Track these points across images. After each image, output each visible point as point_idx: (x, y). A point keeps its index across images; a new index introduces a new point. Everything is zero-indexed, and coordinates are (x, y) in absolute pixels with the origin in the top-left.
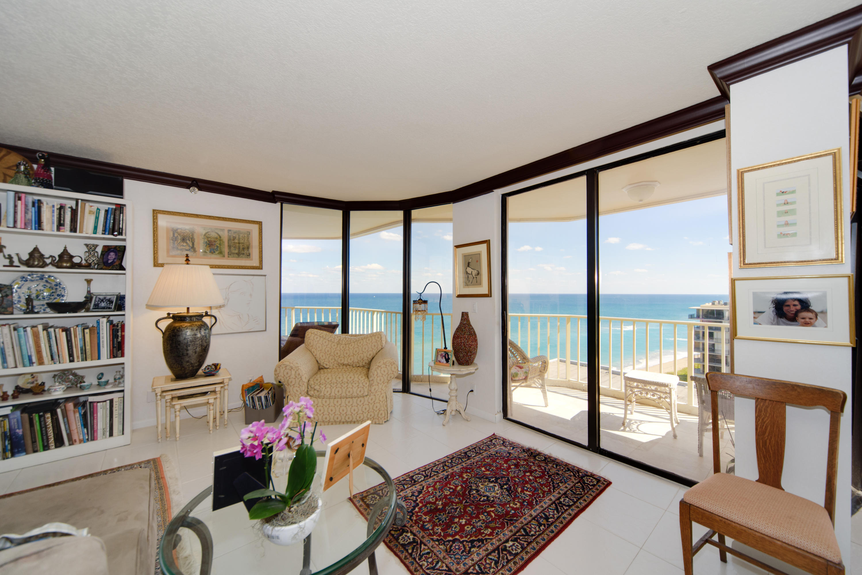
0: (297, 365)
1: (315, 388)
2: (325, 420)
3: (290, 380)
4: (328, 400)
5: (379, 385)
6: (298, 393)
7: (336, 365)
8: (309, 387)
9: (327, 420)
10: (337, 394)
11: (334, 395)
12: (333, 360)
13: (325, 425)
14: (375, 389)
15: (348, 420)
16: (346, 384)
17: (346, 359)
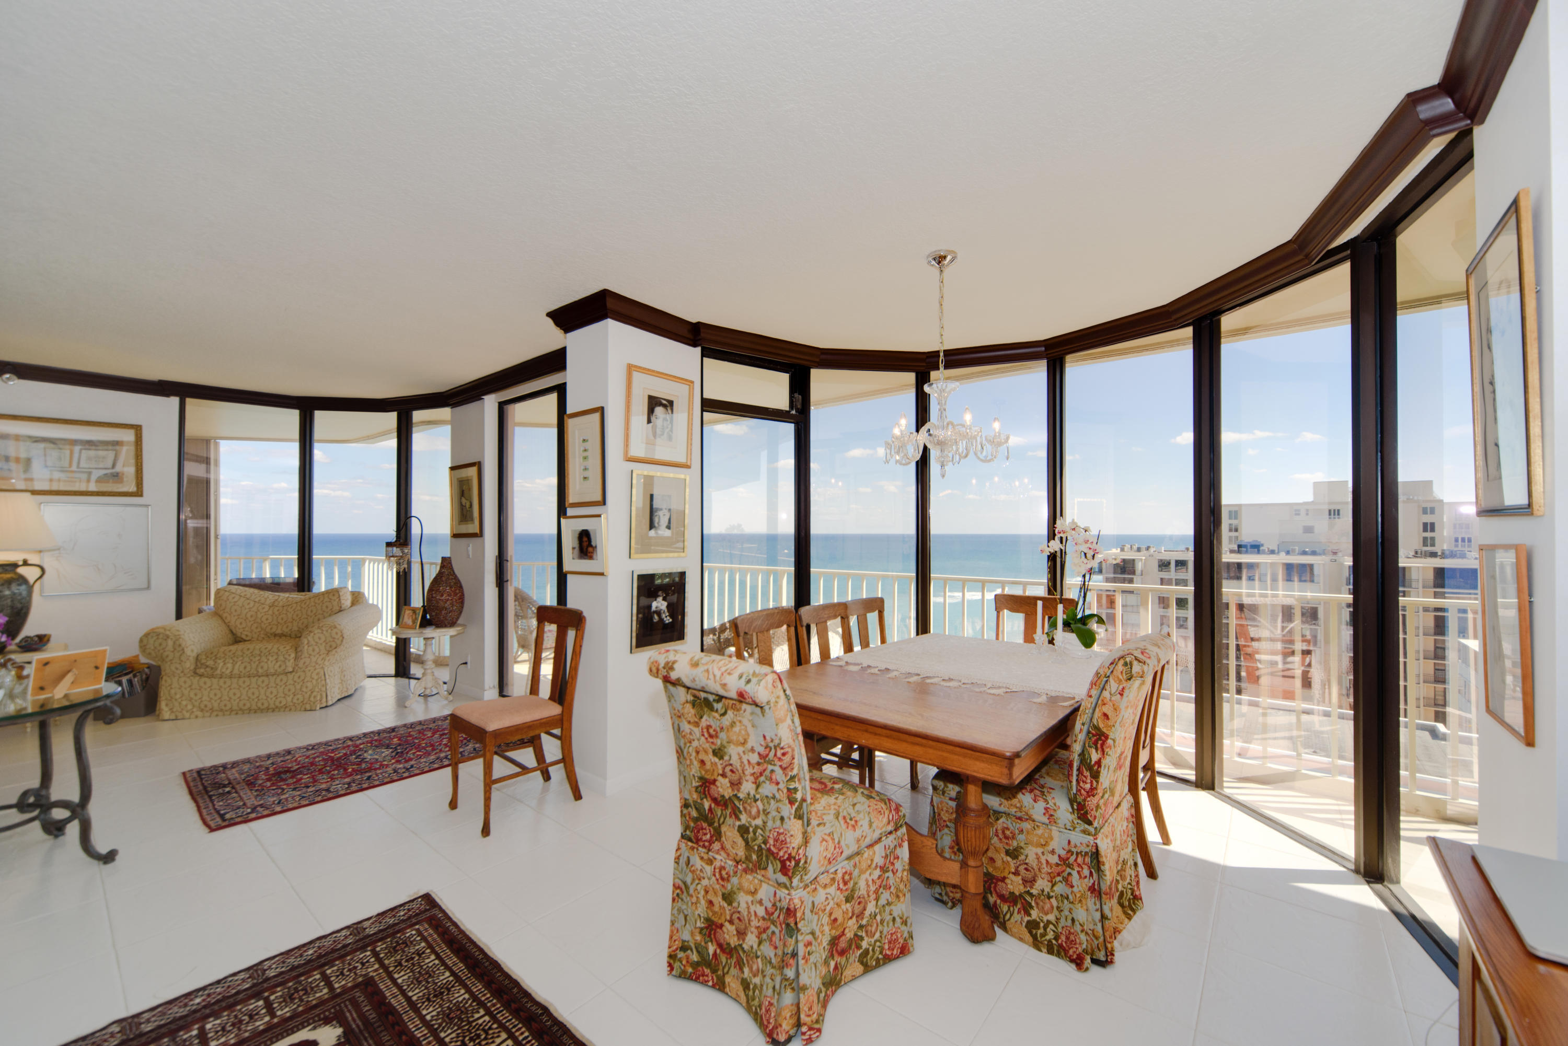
0: (177, 633)
1: (208, 663)
2: (223, 708)
3: (165, 654)
4: (228, 680)
5: (312, 657)
6: (178, 672)
7: (262, 636)
8: (198, 663)
9: (228, 708)
10: (244, 672)
11: (238, 673)
12: (259, 629)
13: (224, 715)
14: (304, 663)
15: (262, 707)
16: (258, 658)
17: (280, 627)
